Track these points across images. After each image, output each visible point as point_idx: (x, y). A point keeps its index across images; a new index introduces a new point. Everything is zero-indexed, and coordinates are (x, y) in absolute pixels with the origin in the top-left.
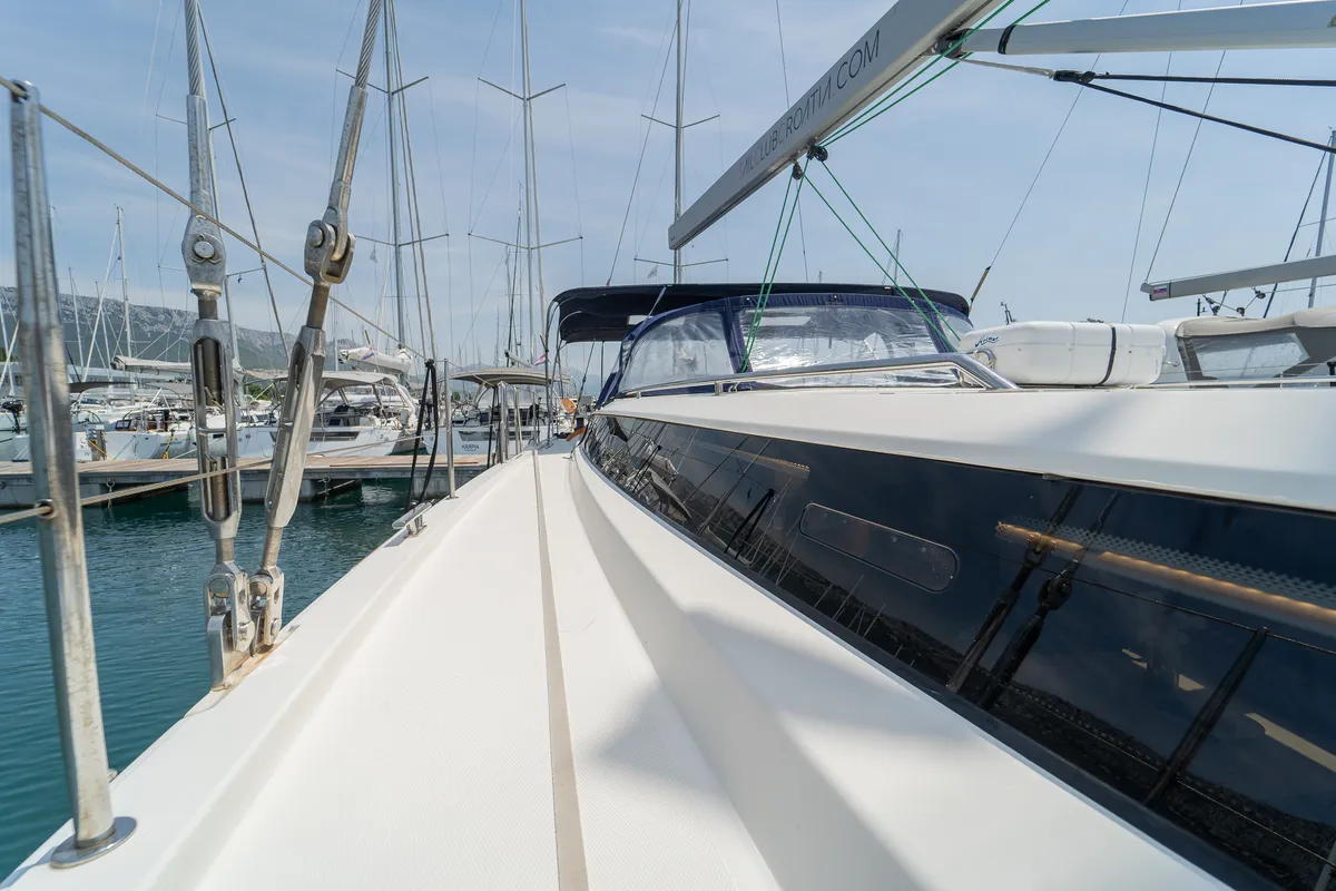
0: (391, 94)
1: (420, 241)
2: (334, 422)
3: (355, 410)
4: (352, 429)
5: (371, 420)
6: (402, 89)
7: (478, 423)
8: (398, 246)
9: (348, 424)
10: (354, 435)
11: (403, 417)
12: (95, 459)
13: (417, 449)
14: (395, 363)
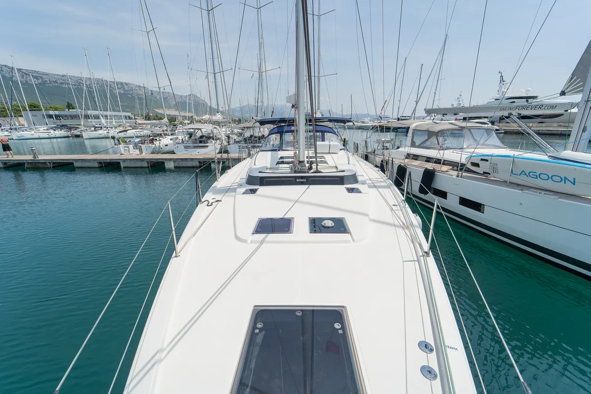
0: (209, 11)
1: (223, 71)
2: (201, 142)
3: (206, 137)
4: (207, 145)
5: (212, 141)
6: (213, 8)
7: (244, 143)
8: (215, 74)
9: (205, 143)
10: (207, 146)
11: (221, 141)
12: (140, 154)
13: (226, 152)
14: (217, 119)
